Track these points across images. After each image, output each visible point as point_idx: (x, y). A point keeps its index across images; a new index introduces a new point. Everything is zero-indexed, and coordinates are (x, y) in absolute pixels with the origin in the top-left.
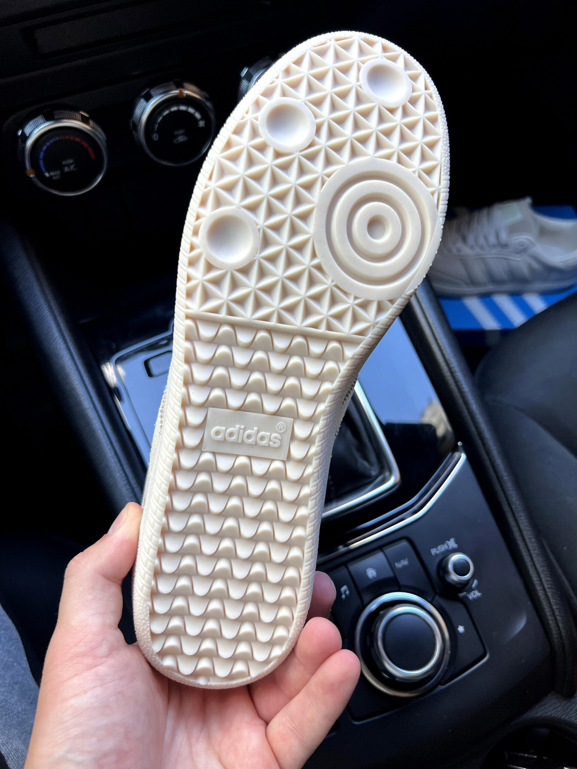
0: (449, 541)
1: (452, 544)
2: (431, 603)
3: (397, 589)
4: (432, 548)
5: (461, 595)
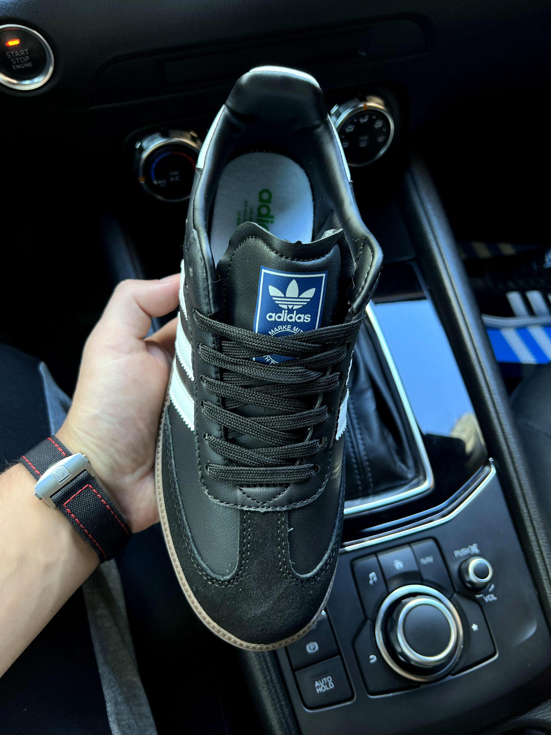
0: (472, 546)
1: (474, 549)
2: (449, 599)
3: (420, 582)
4: (455, 550)
5: (478, 596)
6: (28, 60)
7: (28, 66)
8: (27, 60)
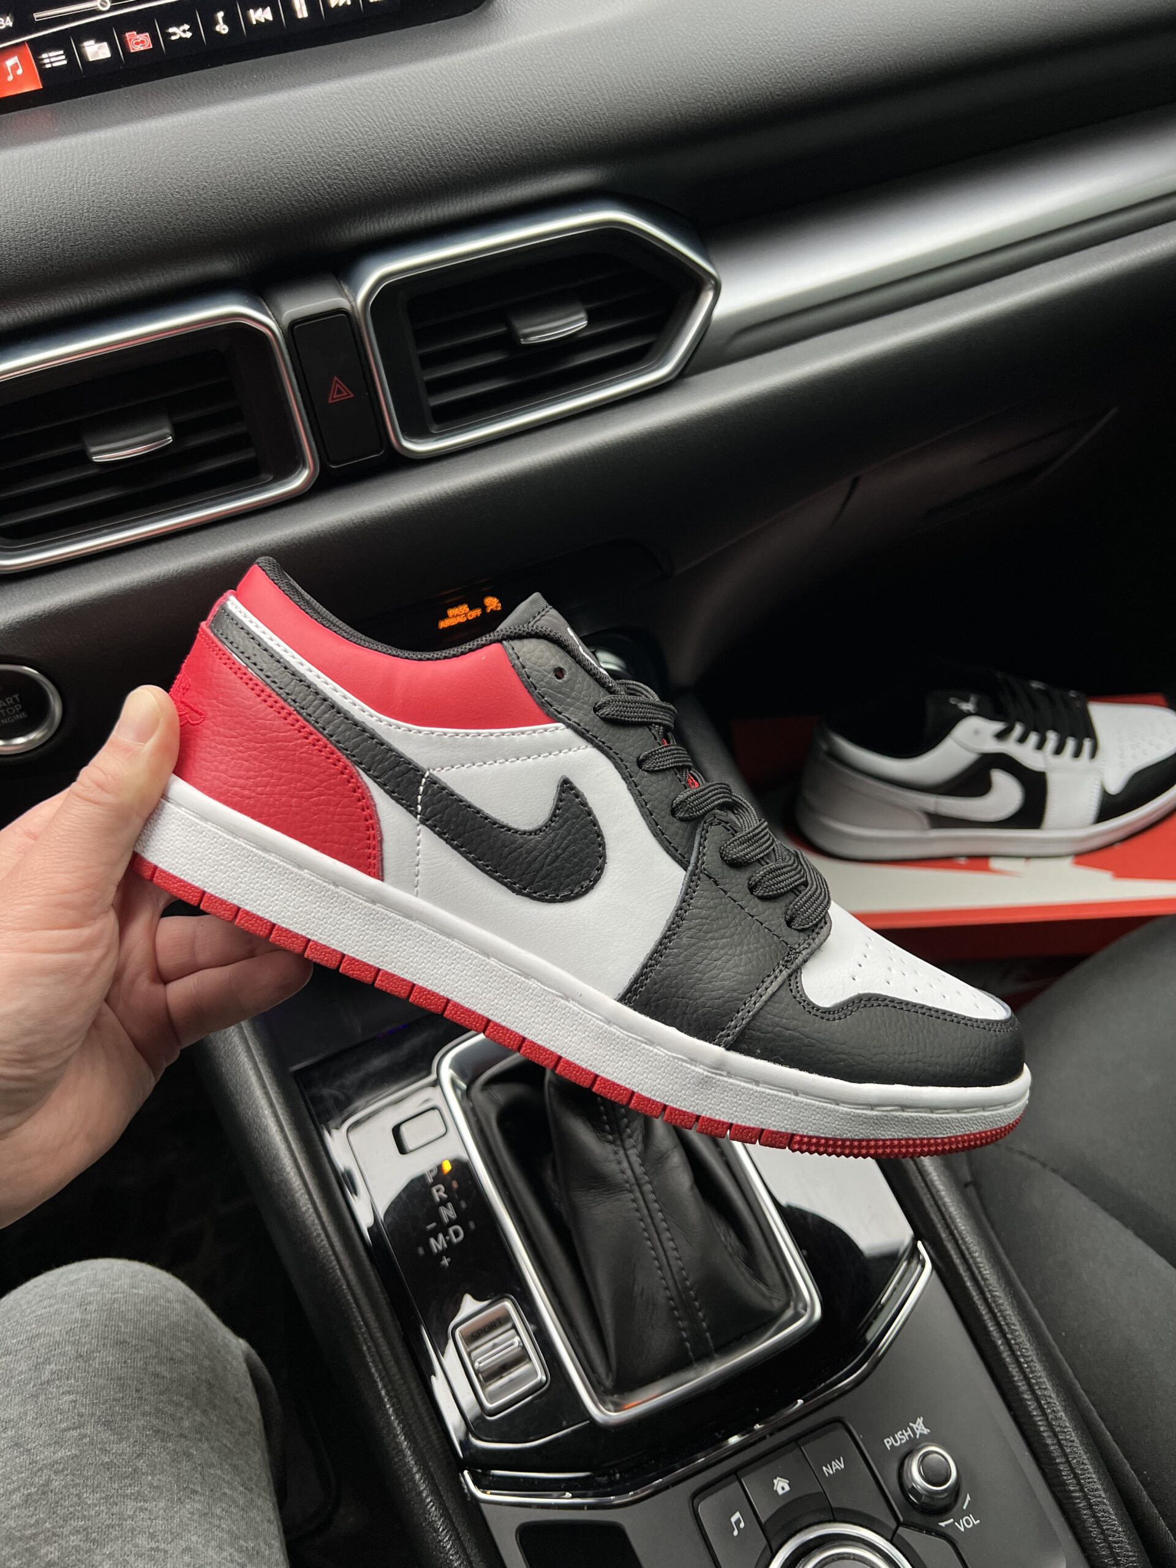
0: (915, 1423)
1: (920, 1427)
2: (891, 1542)
3: (830, 1517)
4: (885, 1438)
5: (943, 1524)
6: (20, 710)
7: (21, 717)
8: (17, 710)
